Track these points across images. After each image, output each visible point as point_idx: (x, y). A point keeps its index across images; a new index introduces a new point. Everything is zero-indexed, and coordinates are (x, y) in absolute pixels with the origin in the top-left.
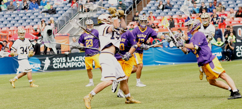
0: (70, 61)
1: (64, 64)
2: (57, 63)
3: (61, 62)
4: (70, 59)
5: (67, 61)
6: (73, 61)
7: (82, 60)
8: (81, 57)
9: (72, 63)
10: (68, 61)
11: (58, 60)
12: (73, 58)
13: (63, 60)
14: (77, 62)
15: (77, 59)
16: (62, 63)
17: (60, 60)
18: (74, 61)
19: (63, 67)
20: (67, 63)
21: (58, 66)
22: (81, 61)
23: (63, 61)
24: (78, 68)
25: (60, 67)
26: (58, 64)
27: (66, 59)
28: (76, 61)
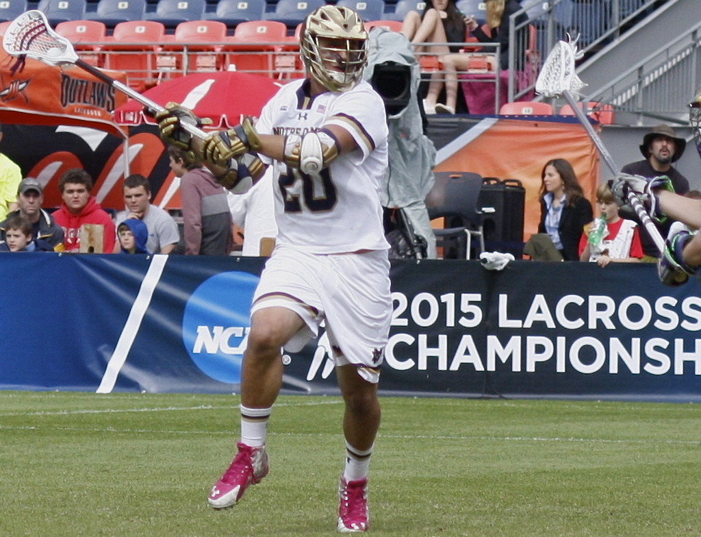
0: (517, 324)
1: (467, 341)
2: (413, 329)
3: (450, 322)
4: (518, 310)
5: (489, 325)
6: (539, 328)
7: (610, 325)
8: (608, 301)
9: (532, 341)
10: (504, 322)
11: (425, 309)
12: (539, 300)
13: (465, 308)
14: (571, 336)
15: (573, 312)
16: (455, 336)
17: (443, 307)
18: (551, 324)
19: (455, 366)
20: (493, 341)
21: (424, 352)
22: (602, 334)
23: (464, 322)
24: (572, 383)
25: (433, 361)
26: (423, 338)
27: (489, 306)
28: (560, 330)
